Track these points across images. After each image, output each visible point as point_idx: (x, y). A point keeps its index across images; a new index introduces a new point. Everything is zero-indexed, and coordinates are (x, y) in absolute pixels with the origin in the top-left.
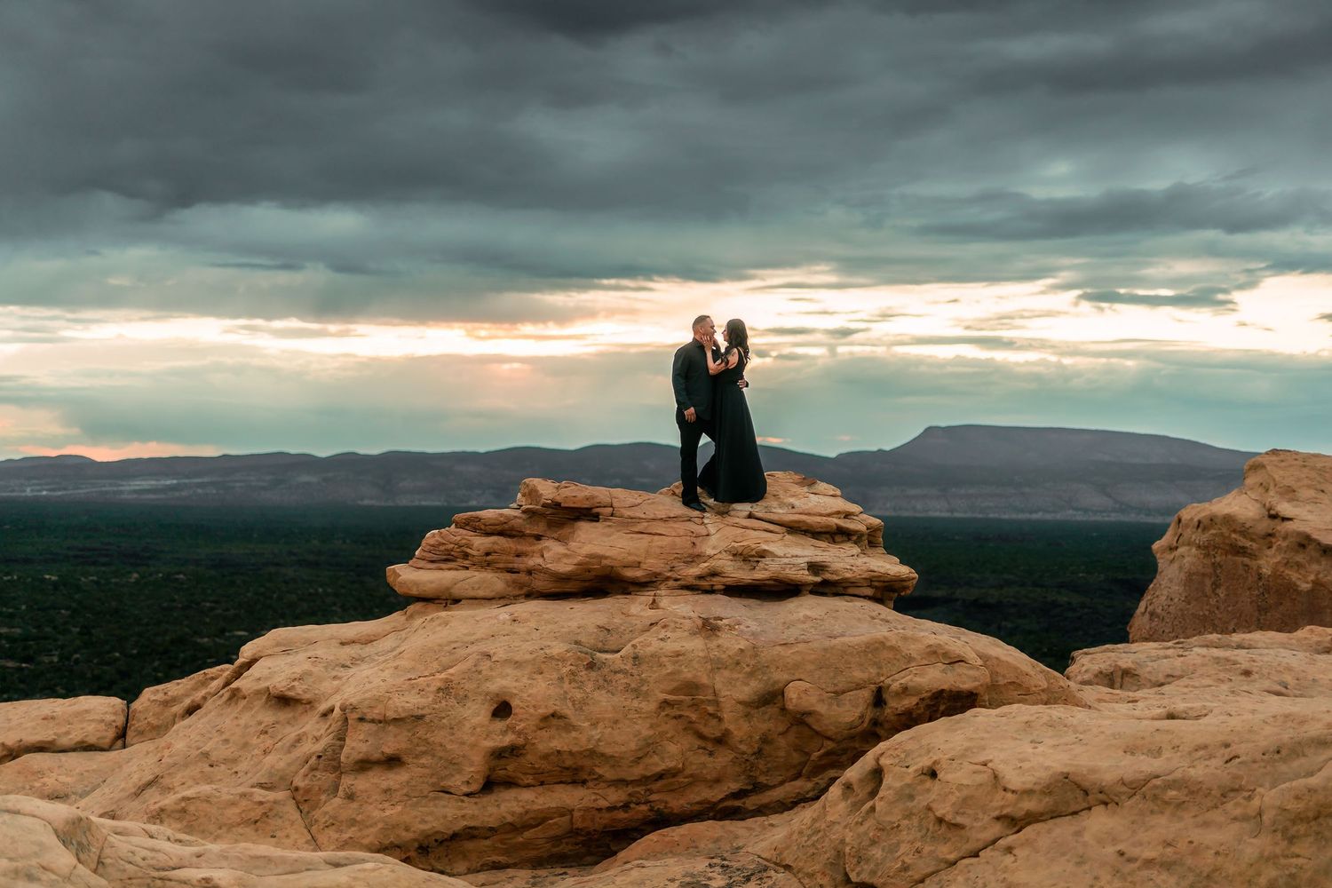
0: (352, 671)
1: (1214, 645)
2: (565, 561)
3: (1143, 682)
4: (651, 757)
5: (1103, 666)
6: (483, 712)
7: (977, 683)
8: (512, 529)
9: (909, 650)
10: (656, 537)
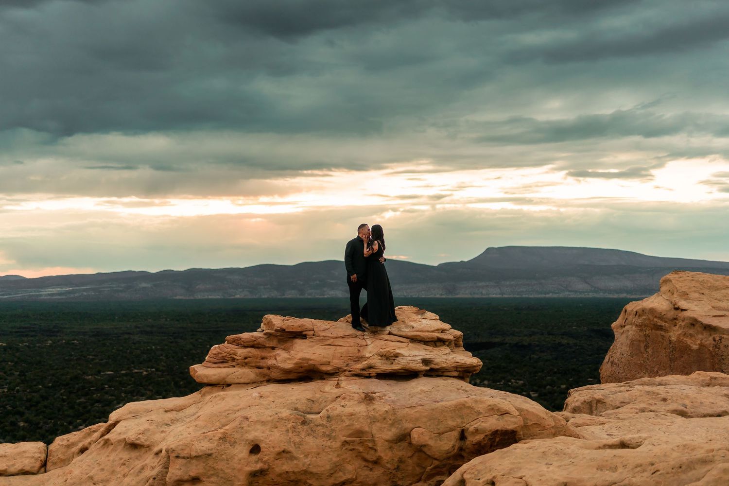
0: (171, 428)
1: (646, 384)
2: (288, 362)
3: (607, 406)
4: (338, 473)
5: (586, 398)
6: (245, 451)
7: (516, 425)
8: (259, 344)
9: (478, 408)
10: (338, 347)
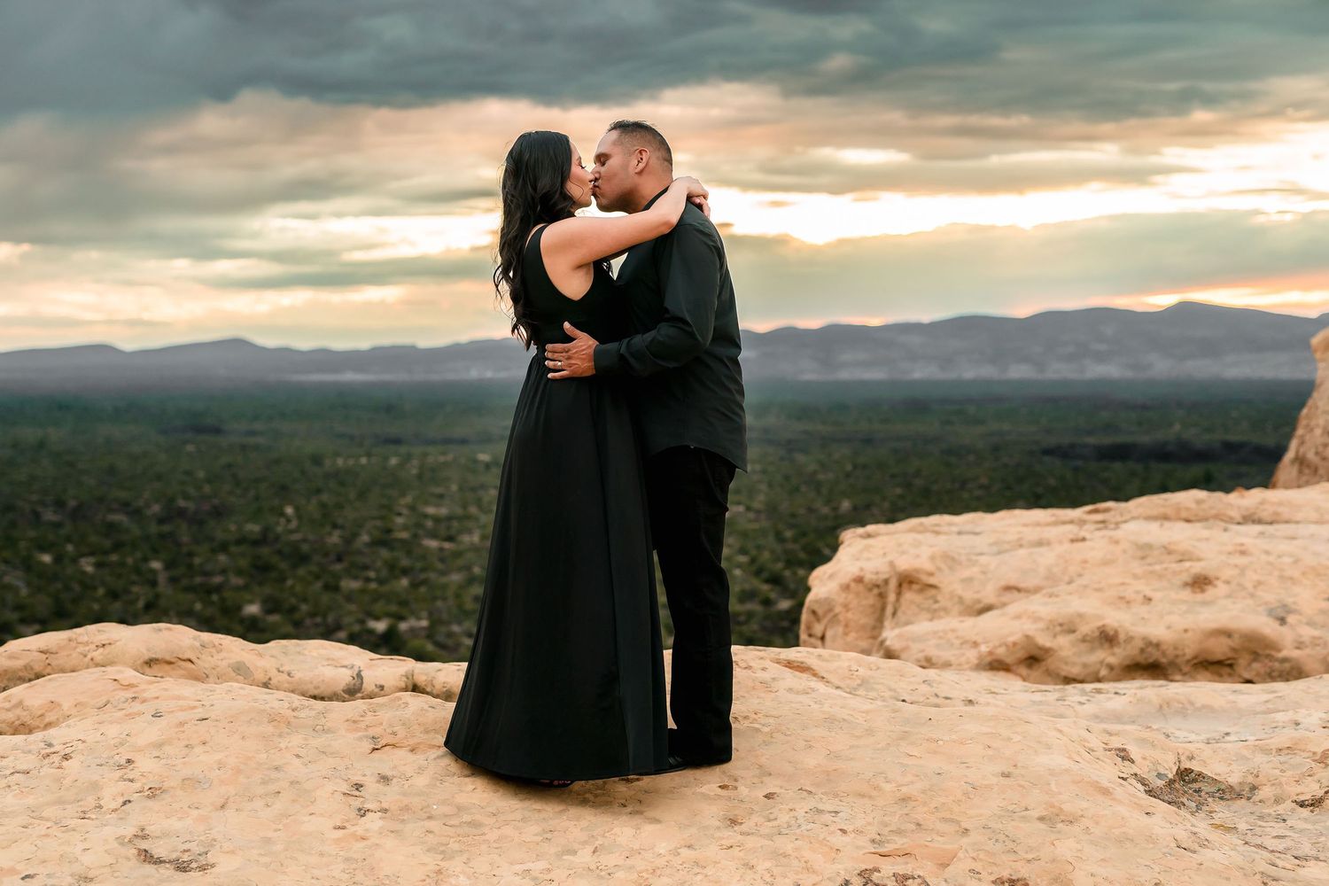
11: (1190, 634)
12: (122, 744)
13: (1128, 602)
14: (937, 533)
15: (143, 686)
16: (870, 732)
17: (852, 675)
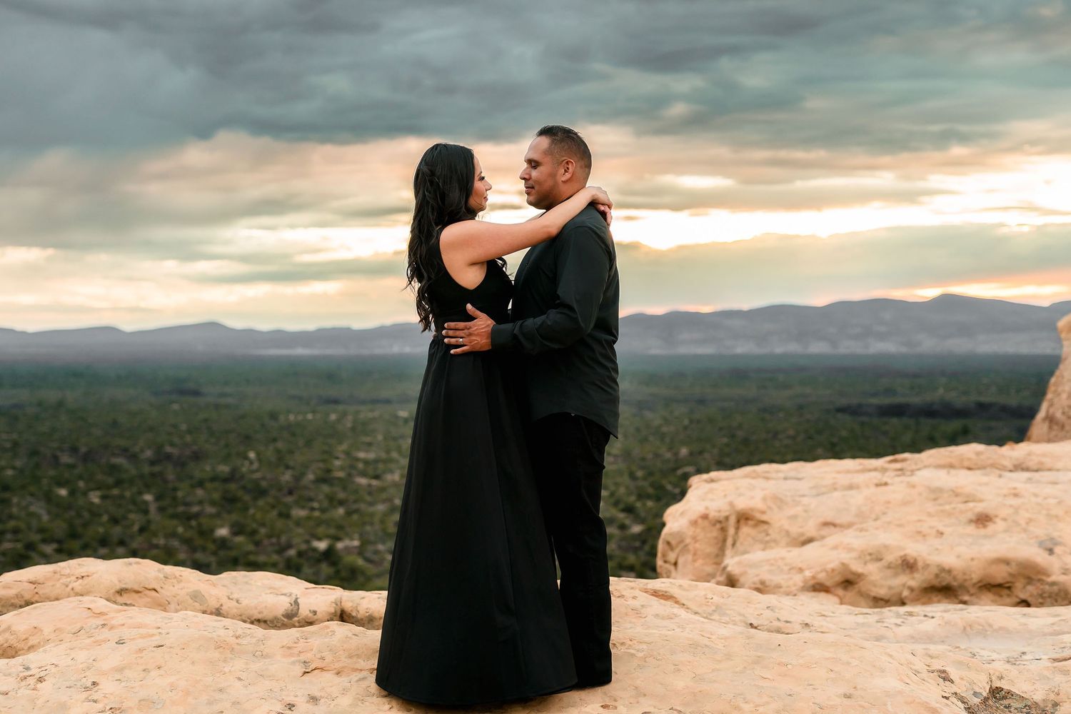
11: (975, 563)
12: (89, 668)
13: (924, 536)
14: (767, 478)
15: (112, 615)
16: (729, 657)
17: (708, 602)
